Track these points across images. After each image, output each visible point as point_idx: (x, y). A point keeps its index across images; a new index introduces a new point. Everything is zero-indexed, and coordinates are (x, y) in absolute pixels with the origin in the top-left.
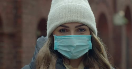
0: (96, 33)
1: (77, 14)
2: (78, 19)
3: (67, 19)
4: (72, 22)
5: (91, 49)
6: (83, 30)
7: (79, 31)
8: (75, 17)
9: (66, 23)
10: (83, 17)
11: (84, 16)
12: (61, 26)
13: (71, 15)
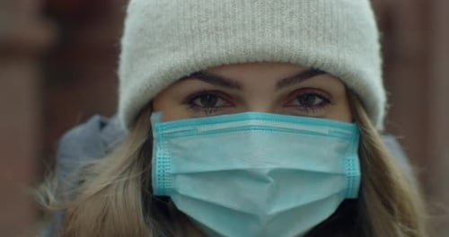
0: (381, 113)
1: (292, 13)
2: (296, 43)
3: (230, 42)
4: (259, 59)
5: (354, 195)
6: (318, 101)
7: (297, 102)
8: (278, 32)
9: (226, 62)
10: (321, 32)
11: (328, 25)
12: (198, 75)
13: (259, 21)
